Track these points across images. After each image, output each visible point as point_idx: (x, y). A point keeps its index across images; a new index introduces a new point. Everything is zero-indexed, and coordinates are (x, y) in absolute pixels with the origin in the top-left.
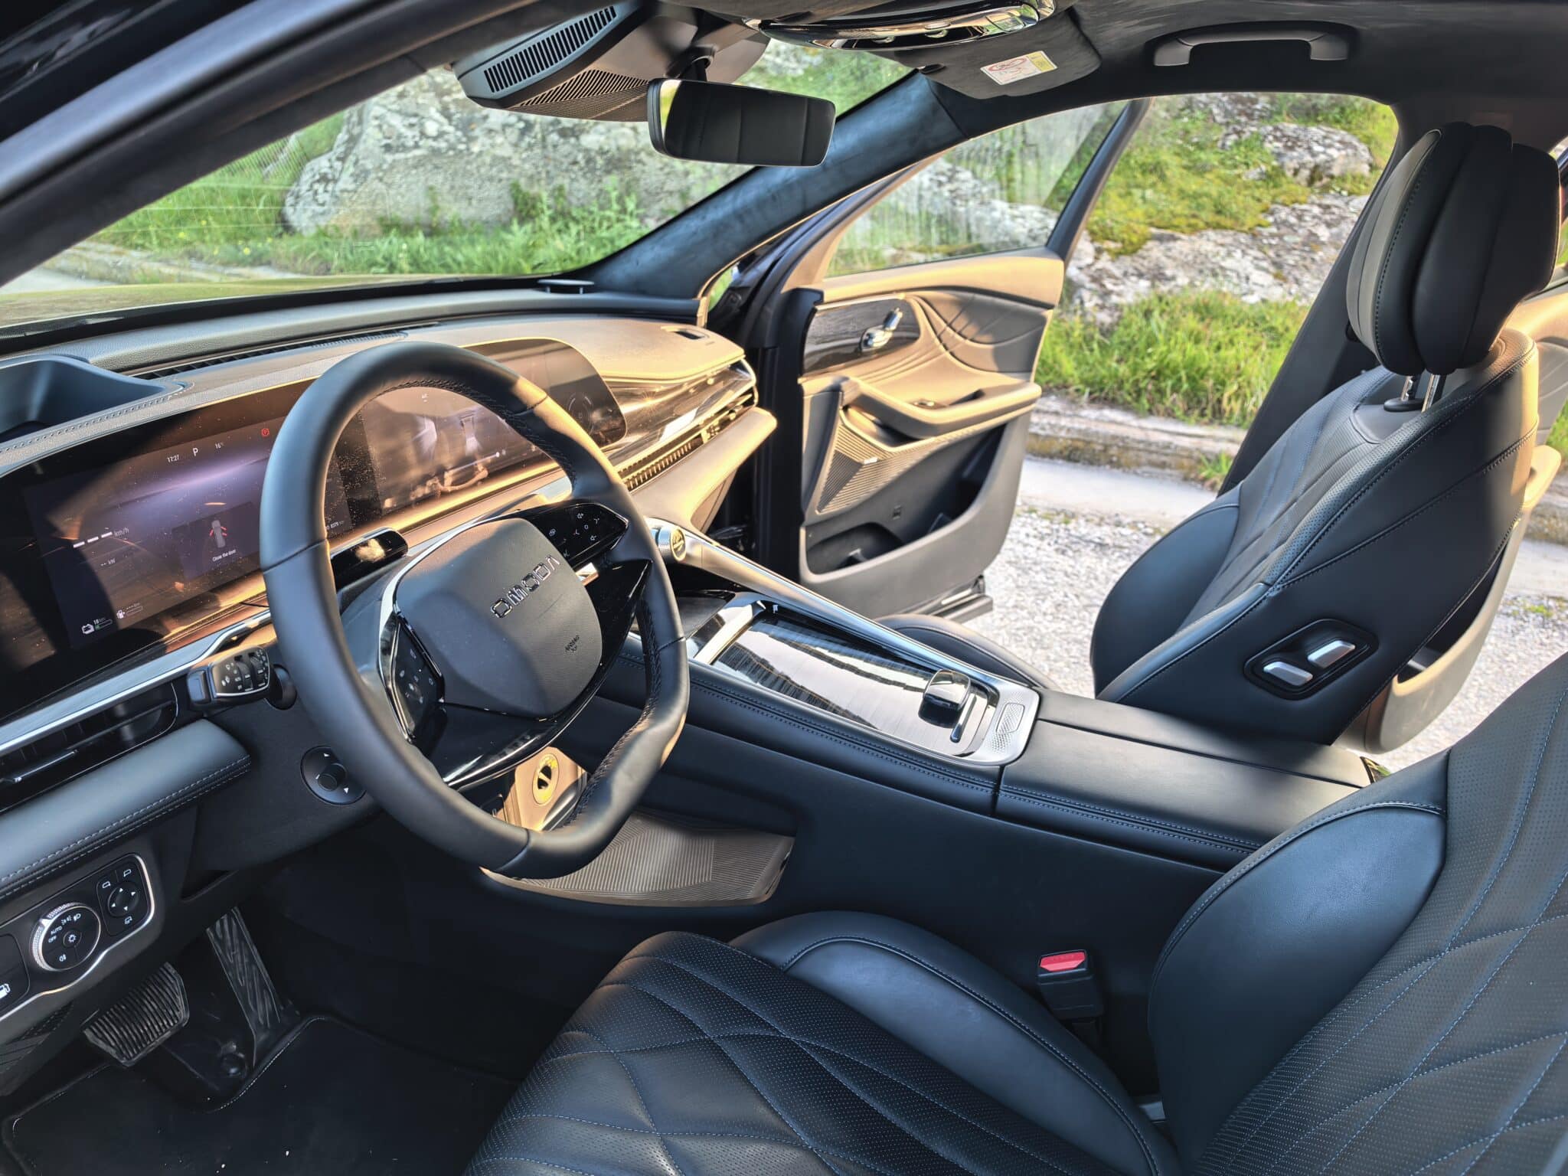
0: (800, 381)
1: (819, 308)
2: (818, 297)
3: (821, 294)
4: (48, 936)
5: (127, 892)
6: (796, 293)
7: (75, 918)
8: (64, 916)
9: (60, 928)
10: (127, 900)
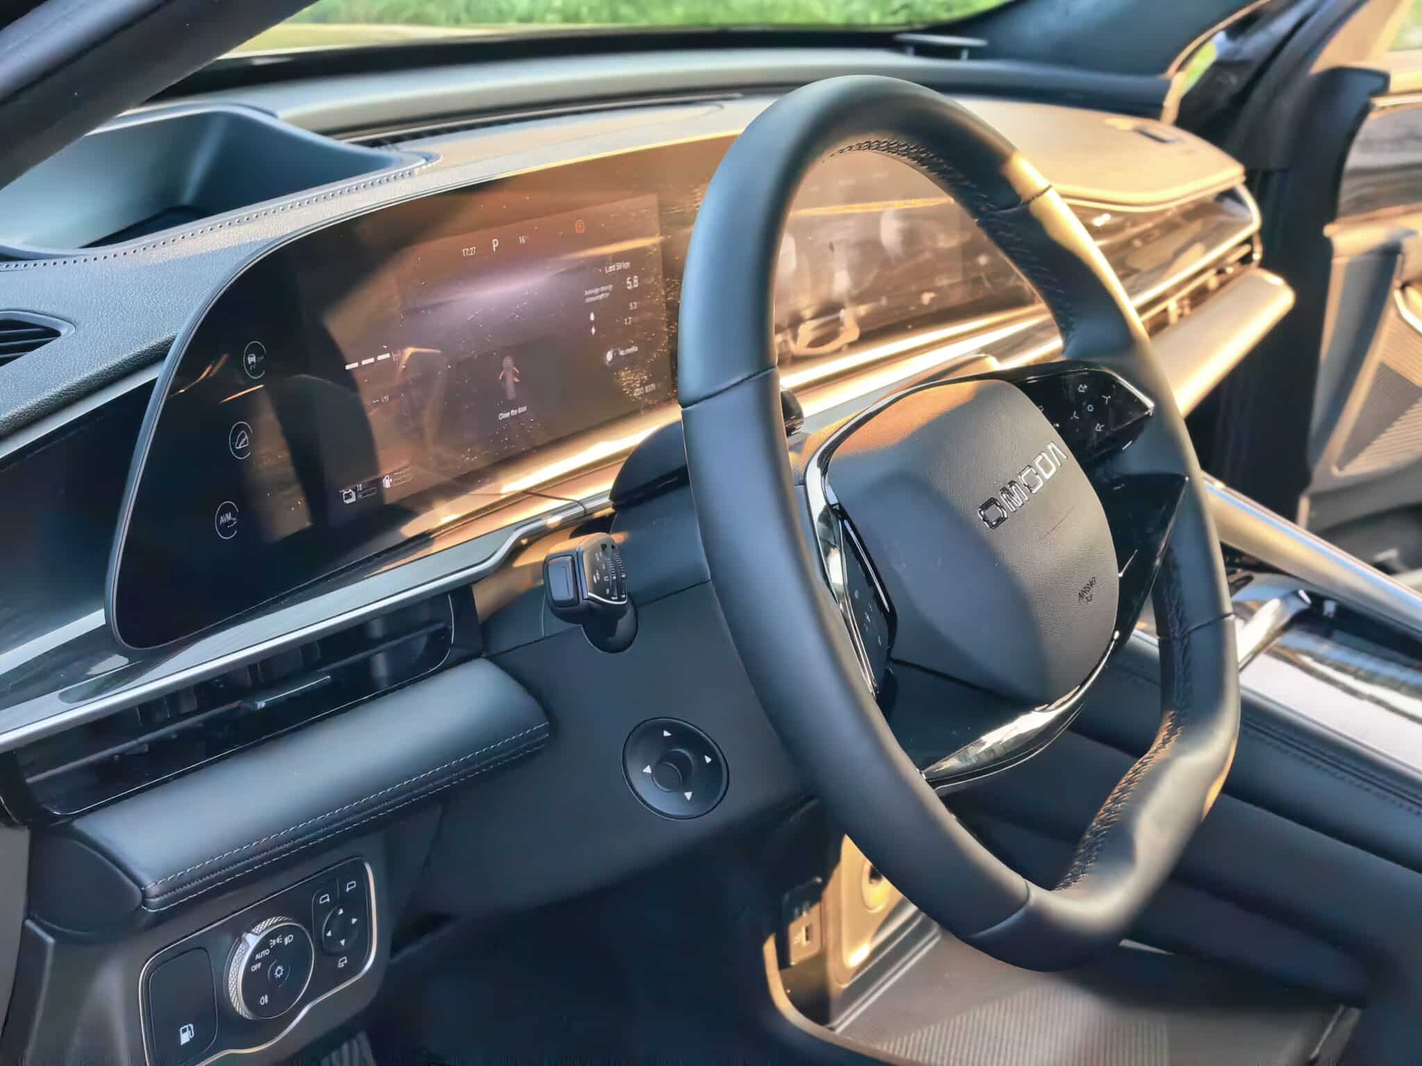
0: (1329, 230)
1: (1380, 102)
2: (1378, 83)
3: (1385, 78)
4: (252, 961)
5: (347, 917)
6: (1337, 75)
7: (287, 941)
8: (272, 935)
9: (266, 952)
10: (345, 930)
